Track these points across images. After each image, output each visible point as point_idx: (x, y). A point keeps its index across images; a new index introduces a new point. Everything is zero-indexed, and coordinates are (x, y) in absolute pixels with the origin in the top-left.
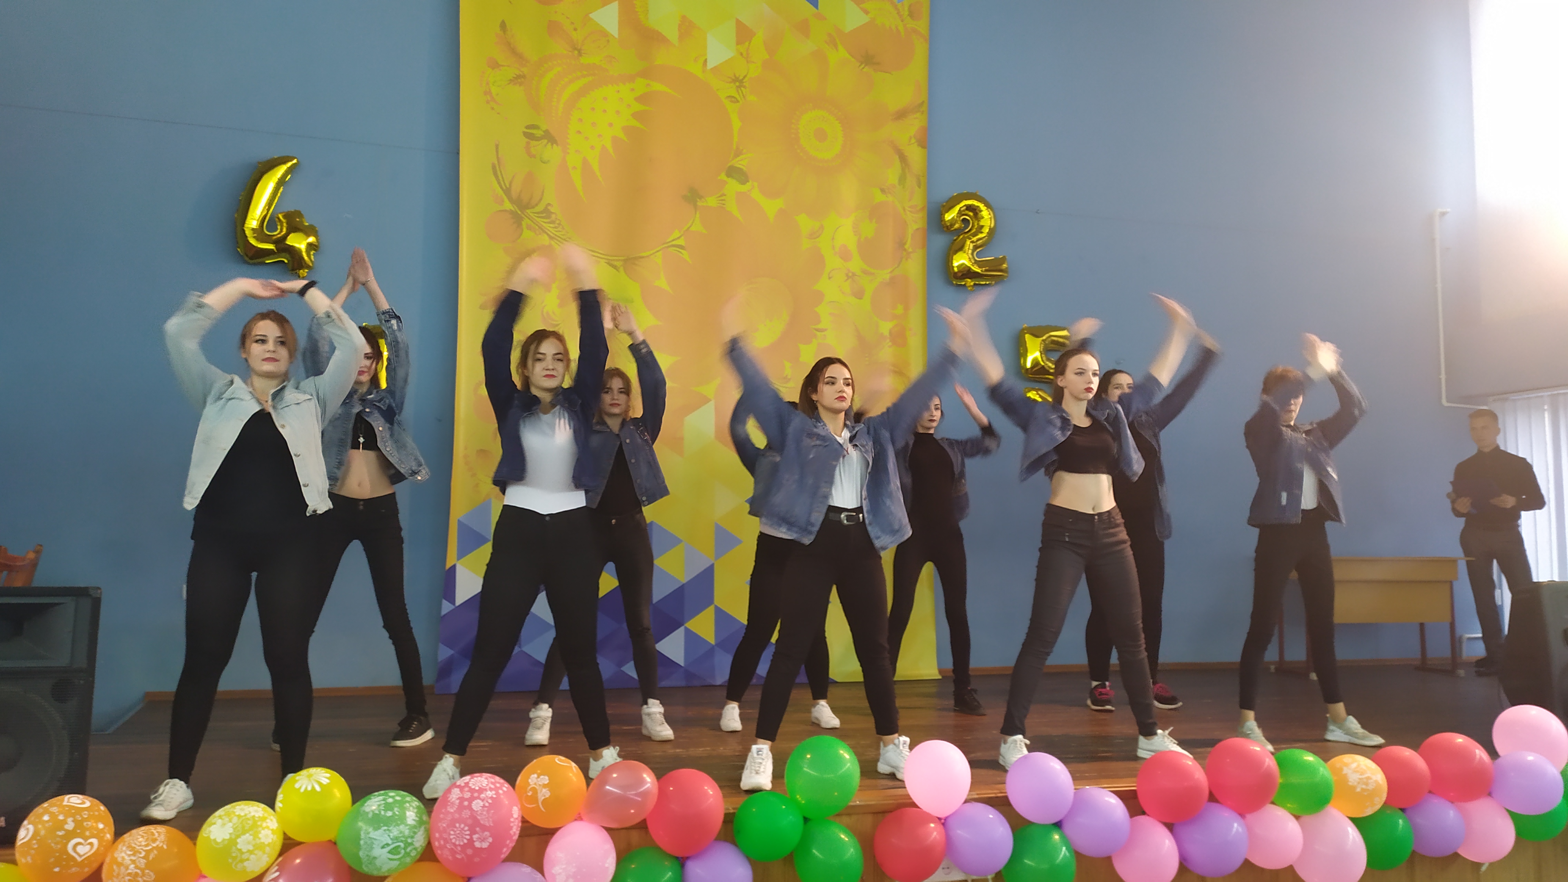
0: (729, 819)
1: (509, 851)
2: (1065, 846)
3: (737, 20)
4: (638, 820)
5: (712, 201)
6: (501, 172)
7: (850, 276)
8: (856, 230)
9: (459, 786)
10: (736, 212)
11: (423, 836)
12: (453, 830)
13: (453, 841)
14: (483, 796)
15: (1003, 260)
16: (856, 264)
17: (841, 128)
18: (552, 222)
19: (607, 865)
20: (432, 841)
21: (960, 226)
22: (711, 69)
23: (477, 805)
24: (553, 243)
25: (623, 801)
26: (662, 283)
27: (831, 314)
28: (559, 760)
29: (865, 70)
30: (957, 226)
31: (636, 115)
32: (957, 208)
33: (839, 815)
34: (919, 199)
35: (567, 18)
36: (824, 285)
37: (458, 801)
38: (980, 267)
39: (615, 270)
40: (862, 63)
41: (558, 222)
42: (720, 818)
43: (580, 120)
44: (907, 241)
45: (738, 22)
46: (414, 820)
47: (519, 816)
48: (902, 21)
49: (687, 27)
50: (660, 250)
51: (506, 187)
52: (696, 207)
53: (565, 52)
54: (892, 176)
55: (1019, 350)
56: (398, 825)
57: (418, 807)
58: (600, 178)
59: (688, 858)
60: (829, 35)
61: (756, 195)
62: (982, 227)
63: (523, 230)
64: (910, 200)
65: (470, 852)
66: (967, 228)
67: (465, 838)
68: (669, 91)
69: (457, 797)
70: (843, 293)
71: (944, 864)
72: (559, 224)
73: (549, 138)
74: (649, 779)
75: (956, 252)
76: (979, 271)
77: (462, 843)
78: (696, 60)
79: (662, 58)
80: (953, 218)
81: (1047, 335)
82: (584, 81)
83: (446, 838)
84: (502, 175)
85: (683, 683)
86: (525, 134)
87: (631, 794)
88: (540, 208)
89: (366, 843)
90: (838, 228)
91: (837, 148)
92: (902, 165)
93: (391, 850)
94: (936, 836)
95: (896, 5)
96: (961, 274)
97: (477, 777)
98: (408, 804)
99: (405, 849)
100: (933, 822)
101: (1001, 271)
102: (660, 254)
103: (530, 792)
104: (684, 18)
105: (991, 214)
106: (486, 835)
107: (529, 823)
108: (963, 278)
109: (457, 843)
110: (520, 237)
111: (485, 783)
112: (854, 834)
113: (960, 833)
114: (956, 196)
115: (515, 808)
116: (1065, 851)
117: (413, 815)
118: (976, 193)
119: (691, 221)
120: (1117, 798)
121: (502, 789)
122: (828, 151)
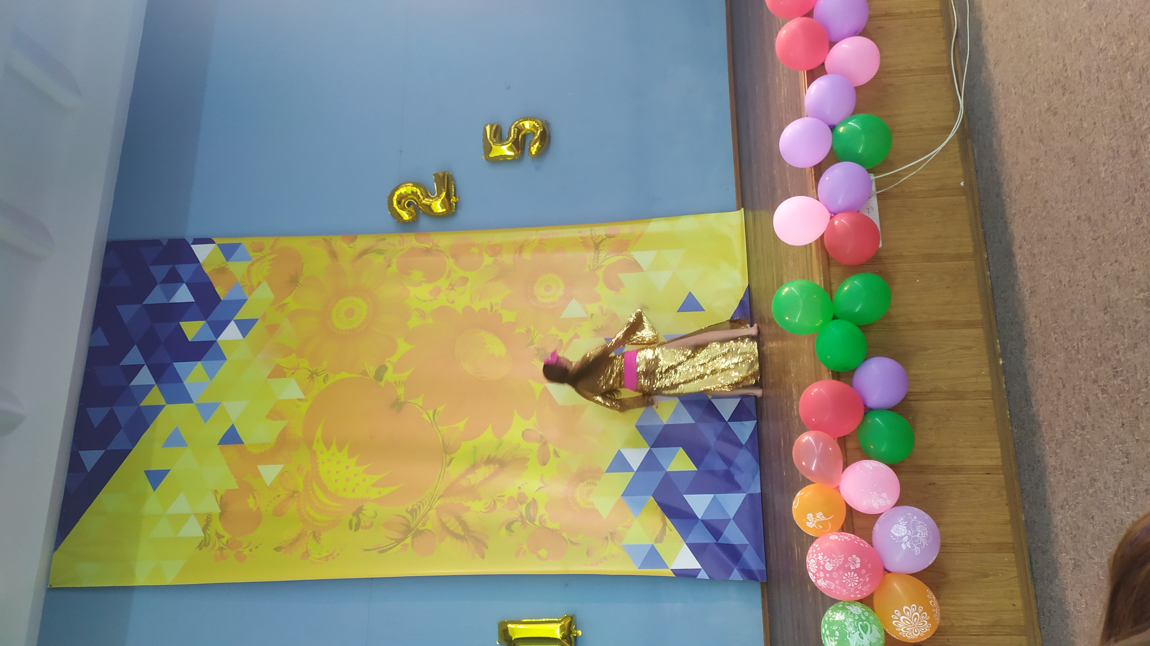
0: (837, 375)
1: (863, 541)
2: (848, 122)
3: (268, 378)
4: (837, 445)
5: (401, 391)
6: (384, 547)
7: (452, 287)
8: (418, 284)
9: (816, 580)
10: (408, 373)
11: (854, 606)
12: (848, 584)
13: (856, 584)
14: (822, 562)
15: (436, 175)
16: (443, 283)
17: (344, 298)
18: (419, 507)
19: (871, 468)
20: (857, 599)
21: (413, 208)
22: (305, 395)
23: (829, 567)
24: (434, 507)
25: (823, 457)
26: (461, 425)
27: (480, 300)
28: (796, 505)
29: (302, 283)
30: (412, 211)
31: (340, 449)
32: (399, 211)
33: (831, 293)
34: (394, 240)
35: (270, 502)
36: (459, 307)
37: (827, 581)
38: (441, 193)
39: (452, 462)
40: (297, 285)
41: (419, 504)
42: (836, 382)
43: (345, 490)
44: (424, 247)
45: (270, 376)
46: (841, 615)
47: (836, 534)
48: (265, 256)
50: (437, 428)
51: (395, 542)
52: (405, 403)
53: (295, 503)
54: (378, 260)
55: (501, 161)
56: (846, 626)
57: (832, 612)
58: (386, 473)
59: (865, 406)
60: (277, 310)
61: (395, 358)
62: (412, 192)
63: (427, 529)
64: (394, 245)
65: (864, 571)
66: (414, 203)
67: (853, 575)
68: (321, 425)
69: (823, 582)
70: (464, 292)
71: (864, 213)
72: (420, 501)
73: (358, 512)
74: (806, 438)
75: (432, 211)
76: (444, 193)
77: (858, 578)
78: (298, 407)
79: (297, 431)
80: (407, 213)
81: (490, 141)
82: (316, 488)
83: (854, 589)
84: (386, 546)
86: (356, 529)
87: (817, 451)
88: (409, 517)
90: (417, 298)
91: (359, 301)
92: (370, 253)
93: (864, 632)
94: (844, 220)
95: (254, 262)
96: (447, 206)
97: (809, 566)
98: (831, 619)
99: (863, 621)
100: (834, 223)
101: (444, 176)
102: (440, 428)
103: (820, 526)
104: (268, 417)
105: (403, 186)
106: (851, 560)
107: (843, 526)
108: (450, 205)
109: (857, 581)
110: (432, 532)
111: (813, 561)
112: (845, 279)
113: (841, 201)
114: (390, 212)
115: (831, 538)
116: (852, 122)
117: (838, 614)
118: (388, 198)
119: (416, 406)
120: (812, 84)
121: (817, 547)
122: (361, 307)
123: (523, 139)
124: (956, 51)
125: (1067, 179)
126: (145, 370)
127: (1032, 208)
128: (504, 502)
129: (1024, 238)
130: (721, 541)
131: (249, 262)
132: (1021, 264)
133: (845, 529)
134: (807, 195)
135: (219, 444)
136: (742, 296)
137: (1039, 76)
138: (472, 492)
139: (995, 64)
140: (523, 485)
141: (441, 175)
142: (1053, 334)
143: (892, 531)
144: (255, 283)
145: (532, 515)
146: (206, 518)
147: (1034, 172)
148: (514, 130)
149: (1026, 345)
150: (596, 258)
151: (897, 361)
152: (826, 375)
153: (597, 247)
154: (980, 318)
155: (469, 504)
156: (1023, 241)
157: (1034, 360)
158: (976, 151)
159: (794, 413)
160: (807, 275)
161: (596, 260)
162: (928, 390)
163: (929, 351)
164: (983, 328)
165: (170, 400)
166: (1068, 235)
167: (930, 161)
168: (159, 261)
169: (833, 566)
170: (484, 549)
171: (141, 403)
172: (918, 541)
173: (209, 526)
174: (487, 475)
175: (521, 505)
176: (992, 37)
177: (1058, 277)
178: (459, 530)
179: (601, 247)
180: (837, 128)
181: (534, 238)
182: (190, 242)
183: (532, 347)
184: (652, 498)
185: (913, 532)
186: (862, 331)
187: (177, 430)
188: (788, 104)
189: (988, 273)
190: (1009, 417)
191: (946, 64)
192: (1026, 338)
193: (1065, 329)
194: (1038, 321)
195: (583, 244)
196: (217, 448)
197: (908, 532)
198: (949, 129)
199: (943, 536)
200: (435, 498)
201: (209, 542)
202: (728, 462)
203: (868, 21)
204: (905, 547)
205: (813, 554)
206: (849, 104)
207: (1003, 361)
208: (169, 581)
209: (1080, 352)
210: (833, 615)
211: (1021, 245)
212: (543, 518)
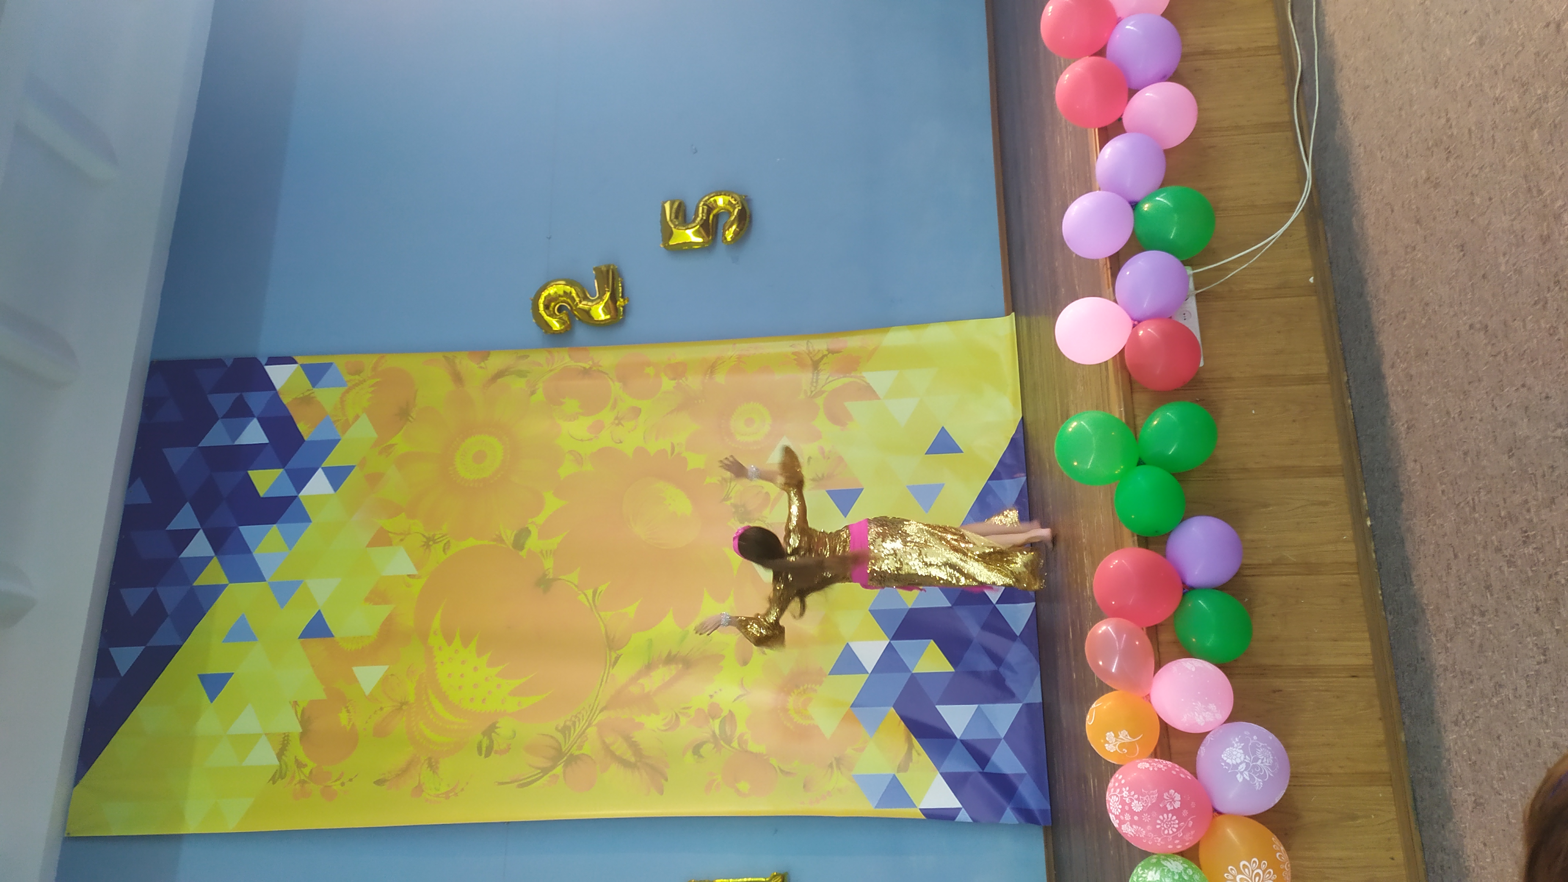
0: (1145, 541)
1: (1183, 770)
2: (1156, 197)
3: (368, 546)
4: (1146, 637)
5: (549, 564)
6: (524, 779)
7: (619, 421)
8: (573, 417)
9: (1120, 824)
10: (558, 539)
11: (1172, 861)
12: (1164, 831)
13: (1175, 830)
14: (1127, 800)
15: (597, 269)
16: (607, 416)
17: (472, 437)
18: (574, 724)
19: (1193, 669)
20: (1176, 852)
21: (566, 314)
22: (417, 570)
23: (1137, 807)
24: (593, 724)
25: (1127, 654)
26: (631, 610)
27: (656, 439)
28: (1090, 720)
29: (414, 416)
30: (565, 318)
31: (466, 644)
32: (547, 318)
33: (1135, 428)
34: (540, 357)
35: (369, 718)
36: (628, 448)
37: (1134, 827)
38: (605, 293)
39: (620, 659)
40: (408, 420)
41: (573, 719)
42: (1143, 551)
43: (472, 700)
44: (581, 366)
45: (371, 544)
46: (1155, 873)
47: (1147, 761)
48: (365, 381)
50: (598, 613)
51: (540, 773)
52: (555, 579)
53: (404, 719)
54: (518, 384)
55: (686, 250)
57: (1143, 869)
58: (530, 677)
59: (1184, 583)
60: (380, 453)
61: (540, 519)
62: (565, 292)
63: (583, 754)
64: (540, 365)
65: (1185, 813)
66: (567, 307)
67: (1171, 818)
68: (440, 611)
69: (1130, 827)
70: (635, 428)
71: (1179, 320)
72: (575, 715)
73: (490, 730)
74: (1104, 628)
75: (591, 317)
76: (608, 294)
77: (1177, 821)
78: (408, 586)
79: (408, 620)
80: (557, 321)
81: (670, 223)
82: (433, 697)
83: (1172, 837)
84: (528, 778)
86: (487, 755)
87: (1119, 645)
88: (559, 736)
90: (572, 436)
91: (492, 440)
92: (507, 375)
94: (1152, 329)
95: (350, 389)
96: (613, 312)
97: (1109, 805)
98: (1140, 879)
100: (1137, 333)
101: (608, 271)
102: (602, 614)
103: (1124, 750)
104: (368, 600)
105: (553, 283)
106: (1167, 796)
107: (1155, 749)
108: (616, 309)
109: (1177, 826)
110: (590, 757)
111: (1115, 798)
112: (1153, 410)
113: (1146, 305)
114: (535, 320)
115: (1140, 766)
116: (1161, 197)
117: (1150, 873)
118: (532, 300)
119: (569, 584)
120: (1106, 146)
121: (1121, 780)
122: (496, 449)
123: (715, 220)
124: (1301, 100)
125: (1454, 274)
126: (201, 536)
127: (1408, 315)
128: (689, 716)
129: (1397, 353)
130: (987, 770)
131: (343, 389)
132: (1393, 388)
133: (1158, 754)
134: (1100, 296)
135: (299, 638)
136: (1014, 432)
137: (1413, 134)
138: (647, 703)
139: (1354, 119)
140: (716, 692)
141: (604, 269)
142: (1438, 484)
143: (1224, 756)
144: (351, 418)
145: (729, 733)
146: (282, 740)
147: (1409, 265)
148: (703, 209)
149: (1402, 500)
150: (815, 380)
151: (1226, 522)
152: (1130, 541)
153: (816, 365)
154: (1339, 463)
155: (643, 719)
156: (1396, 358)
157: (1414, 519)
158: (1329, 235)
159: (1087, 592)
160: (1102, 405)
161: (815, 384)
162: (1270, 561)
163: (1271, 509)
164: (1343, 476)
165: (234, 578)
166: (1457, 350)
167: (1267, 249)
168: (221, 388)
169: (1143, 806)
170: (663, 781)
171: (194, 582)
172: (1259, 770)
173: (286, 750)
174: (667, 678)
175: (713, 720)
176: (1349, 82)
177: (1445, 406)
178: (629, 756)
179: (821, 367)
180: (1140, 205)
181: (730, 353)
182: (264, 362)
183: (728, 503)
184: (892, 710)
185: (1252, 758)
186: (1179, 481)
187: (243, 618)
188: (1074, 173)
189: (1349, 401)
190: (1381, 598)
191: (1287, 118)
192: (1402, 490)
193: (1456, 479)
194: (1418, 467)
195: (796, 362)
196: (298, 643)
197: (1245, 758)
198: (1292, 206)
199: (1293, 762)
200: (595, 713)
201: (286, 773)
202: (997, 660)
203: (1181, 62)
204: (1242, 778)
205: (1115, 788)
206: (1157, 173)
207: (1371, 521)
208: (231, 827)
209: (1477, 509)
210: (1143, 873)
211: (1393, 363)
212: (745, 737)
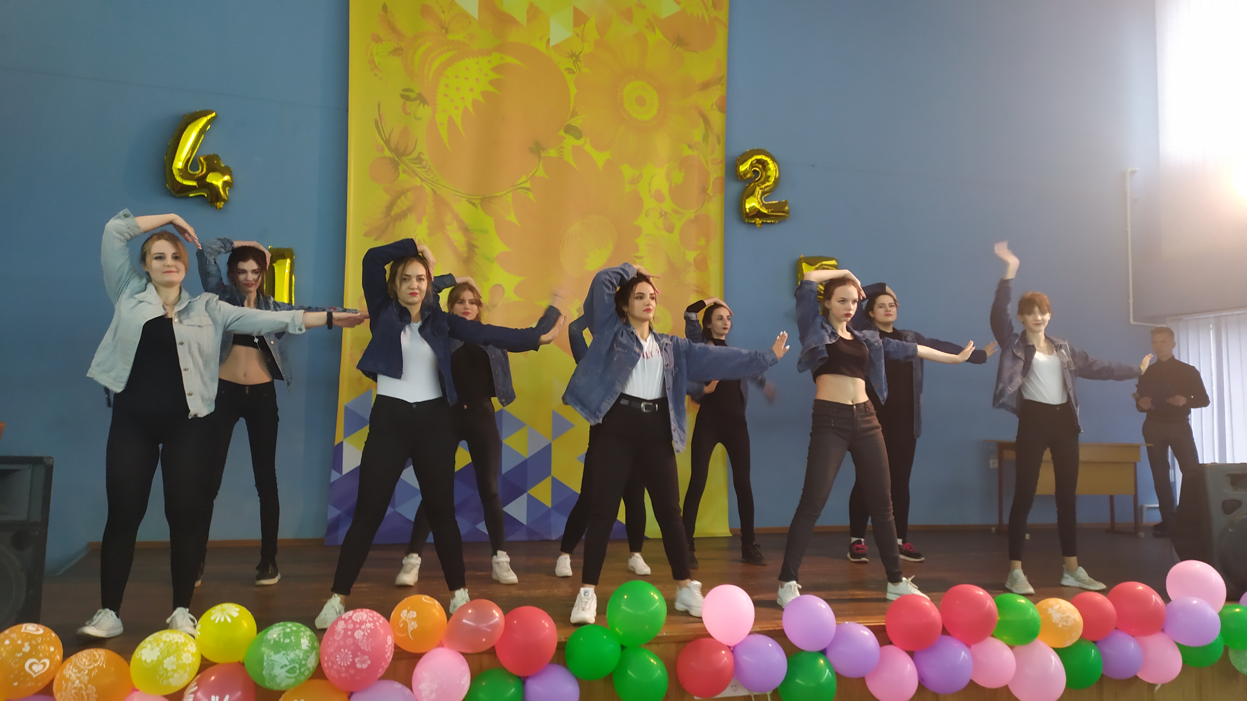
0: (561, 647)
1: (385, 671)
2: (829, 669)
3: (575, 8)
4: (488, 647)
5: (552, 153)
6: (382, 126)
7: (663, 214)
8: (668, 178)
9: (344, 619)
10: (572, 162)
11: (315, 659)
12: (339, 654)
13: (339, 663)
14: (363, 627)
15: (785, 203)
16: (668, 205)
17: (657, 96)
18: (424, 167)
19: (463, 683)
20: (321, 661)
21: (752, 177)
22: (553, 47)
23: (358, 634)
24: (423, 183)
25: (476, 631)
26: (512, 218)
27: (647, 244)
28: (425, 599)
29: (677, 49)
30: (749, 176)
31: (492, 83)
32: (749, 162)
33: (649, 644)
34: (718, 154)
36: (641, 221)
37: (342, 632)
38: (767, 209)
39: (473, 207)
40: (674, 44)
41: (428, 167)
42: (554, 646)
43: (447, 86)
44: (709, 187)
45: (576, 10)
46: (306, 646)
47: (392, 643)
48: (707, 10)
49: (533, 13)
50: (511, 191)
51: (386, 138)
52: (540, 157)
53: (435, 30)
54: (698, 135)
55: (796, 275)
56: (295, 650)
58: (463, 133)
59: (528, 677)
60: (648, 21)
61: (588, 148)
62: (769, 177)
63: (399, 173)
64: (712, 153)
65: (352, 671)
66: (757, 178)
67: (348, 661)
68: (520, 63)
69: (342, 628)
70: (657, 228)
71: (732, 682)
72: (429, 169)
73: (422, 100)
74: (497, 614)
75: (748, 197)
76: (766, 212)
77: (346, 665)
78: (541, 38)
79: (514, 37)
80: (747, 169)
82: (450, 54)
83: (333, 661)
84: (383, 128)
85: (525, 538)
87: (483, 626)
88: (414, 155)
89: (268, 664)
90: (653, 177)
91: (654, 112)
92: (705, 126)
93: (288, 670)
94: (726, 660)
96: (752, 214)
97: (359, 612)
98: (302, 634)
99: (300, 669)
100: (724, 649)
101: (783, 212)
102: (510, 194)
103: (402, 624)
104: (531, 5)
105: (776, 167)
106: (366, 658)
107: (400, 648)
108: (753, 217)
109: (342, 664)
110: (397, 179)
111: (365, 617)
112: (662, 659)
113: (746, 659)
114: (749, 151)
115: (389, 637)
116: (828, 674)
117: (307, 642)
118: (765, 150)
119: (536, 169)
120: (870, 631)
121: (379, 622)
122: (646, 115)
133: (398, 651)
134: (754, 622)
141: (786, 209)
152: (561, 637)
155: (426, 222)
169: (359, 639)
170: (376, 236)
174: (456, 244)
178: (396, 211)
180: (823, 657)
186: (606, 678)
200: (433, 185)
203: (933, 692)
205: (373, 617)
206: (848, 671)
210: (307, 635)
